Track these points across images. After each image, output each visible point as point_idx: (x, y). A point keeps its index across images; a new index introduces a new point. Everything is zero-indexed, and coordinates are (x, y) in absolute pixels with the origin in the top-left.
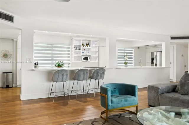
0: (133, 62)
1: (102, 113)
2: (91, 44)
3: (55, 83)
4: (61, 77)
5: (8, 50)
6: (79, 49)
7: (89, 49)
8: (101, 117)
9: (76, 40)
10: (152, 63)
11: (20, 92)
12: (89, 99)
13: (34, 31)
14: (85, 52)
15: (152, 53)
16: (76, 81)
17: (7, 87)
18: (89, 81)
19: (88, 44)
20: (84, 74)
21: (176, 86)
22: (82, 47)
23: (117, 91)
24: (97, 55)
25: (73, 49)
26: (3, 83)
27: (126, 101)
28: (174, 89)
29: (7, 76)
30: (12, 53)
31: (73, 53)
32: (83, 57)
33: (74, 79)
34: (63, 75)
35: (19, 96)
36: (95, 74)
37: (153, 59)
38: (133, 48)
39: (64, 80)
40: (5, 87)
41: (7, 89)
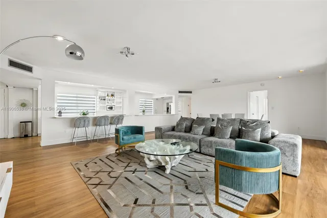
0: (153, 111)
1: (116, 150)
2: (115, 95)
3: (77, 129)
4: (82, 123)
5: (26, 99)
6: (105, 100)
7: (114, 99)
8: (116, 153)
9: (102, 92)
10: (168, 111)
11: (41, 140)
12: (109, 141)
13: (56, 81)
14: (110, 102)
15: (168, 104)
16: (98, 127)
17: (26, 136)
18: (109, 126)
19: (112, 95)
20: (105, 120)
21: (175, 127)
22: (107, 97)
23: (129, 132)
24: (121, 105)
25: (98, 100)
26: (21, 133)
27: (135, 138)
28: (173, 129)
29: (26, 125)
30: (31, 102)
31: (98, 103)
32: (108, 107)
33: (96, 125)
34: (84, 121)
35: (39, 143)
36: (116, 120)
37: (168, 108)
38: (153, 99)
39: (86, 125)
40: (23, 136)
41: (26, 138)
